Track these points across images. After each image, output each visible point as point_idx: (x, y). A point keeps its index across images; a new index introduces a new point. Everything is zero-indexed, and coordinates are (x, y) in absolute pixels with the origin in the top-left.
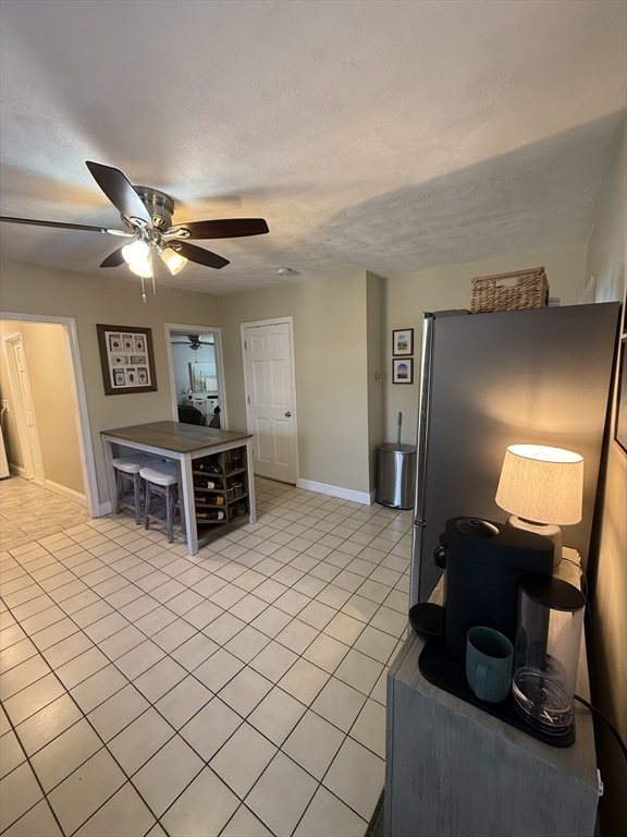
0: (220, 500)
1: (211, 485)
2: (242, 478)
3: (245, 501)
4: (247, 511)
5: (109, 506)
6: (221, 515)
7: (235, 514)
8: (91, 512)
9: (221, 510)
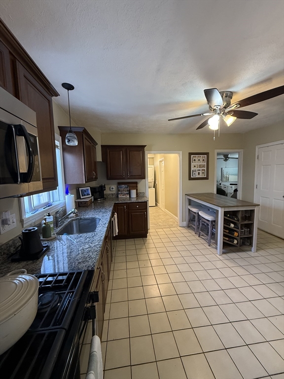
0: (236, 234)
1: (232, 225)
2: (250, 226)
3: (251, 239)
4: (251, 244)
5: (185, 224)
6: (235, 242)
7: (243, 244)
8: (179, 224)
9: (236, 239)
